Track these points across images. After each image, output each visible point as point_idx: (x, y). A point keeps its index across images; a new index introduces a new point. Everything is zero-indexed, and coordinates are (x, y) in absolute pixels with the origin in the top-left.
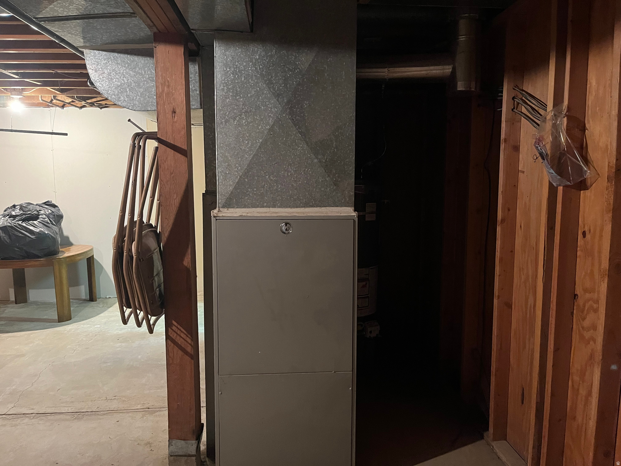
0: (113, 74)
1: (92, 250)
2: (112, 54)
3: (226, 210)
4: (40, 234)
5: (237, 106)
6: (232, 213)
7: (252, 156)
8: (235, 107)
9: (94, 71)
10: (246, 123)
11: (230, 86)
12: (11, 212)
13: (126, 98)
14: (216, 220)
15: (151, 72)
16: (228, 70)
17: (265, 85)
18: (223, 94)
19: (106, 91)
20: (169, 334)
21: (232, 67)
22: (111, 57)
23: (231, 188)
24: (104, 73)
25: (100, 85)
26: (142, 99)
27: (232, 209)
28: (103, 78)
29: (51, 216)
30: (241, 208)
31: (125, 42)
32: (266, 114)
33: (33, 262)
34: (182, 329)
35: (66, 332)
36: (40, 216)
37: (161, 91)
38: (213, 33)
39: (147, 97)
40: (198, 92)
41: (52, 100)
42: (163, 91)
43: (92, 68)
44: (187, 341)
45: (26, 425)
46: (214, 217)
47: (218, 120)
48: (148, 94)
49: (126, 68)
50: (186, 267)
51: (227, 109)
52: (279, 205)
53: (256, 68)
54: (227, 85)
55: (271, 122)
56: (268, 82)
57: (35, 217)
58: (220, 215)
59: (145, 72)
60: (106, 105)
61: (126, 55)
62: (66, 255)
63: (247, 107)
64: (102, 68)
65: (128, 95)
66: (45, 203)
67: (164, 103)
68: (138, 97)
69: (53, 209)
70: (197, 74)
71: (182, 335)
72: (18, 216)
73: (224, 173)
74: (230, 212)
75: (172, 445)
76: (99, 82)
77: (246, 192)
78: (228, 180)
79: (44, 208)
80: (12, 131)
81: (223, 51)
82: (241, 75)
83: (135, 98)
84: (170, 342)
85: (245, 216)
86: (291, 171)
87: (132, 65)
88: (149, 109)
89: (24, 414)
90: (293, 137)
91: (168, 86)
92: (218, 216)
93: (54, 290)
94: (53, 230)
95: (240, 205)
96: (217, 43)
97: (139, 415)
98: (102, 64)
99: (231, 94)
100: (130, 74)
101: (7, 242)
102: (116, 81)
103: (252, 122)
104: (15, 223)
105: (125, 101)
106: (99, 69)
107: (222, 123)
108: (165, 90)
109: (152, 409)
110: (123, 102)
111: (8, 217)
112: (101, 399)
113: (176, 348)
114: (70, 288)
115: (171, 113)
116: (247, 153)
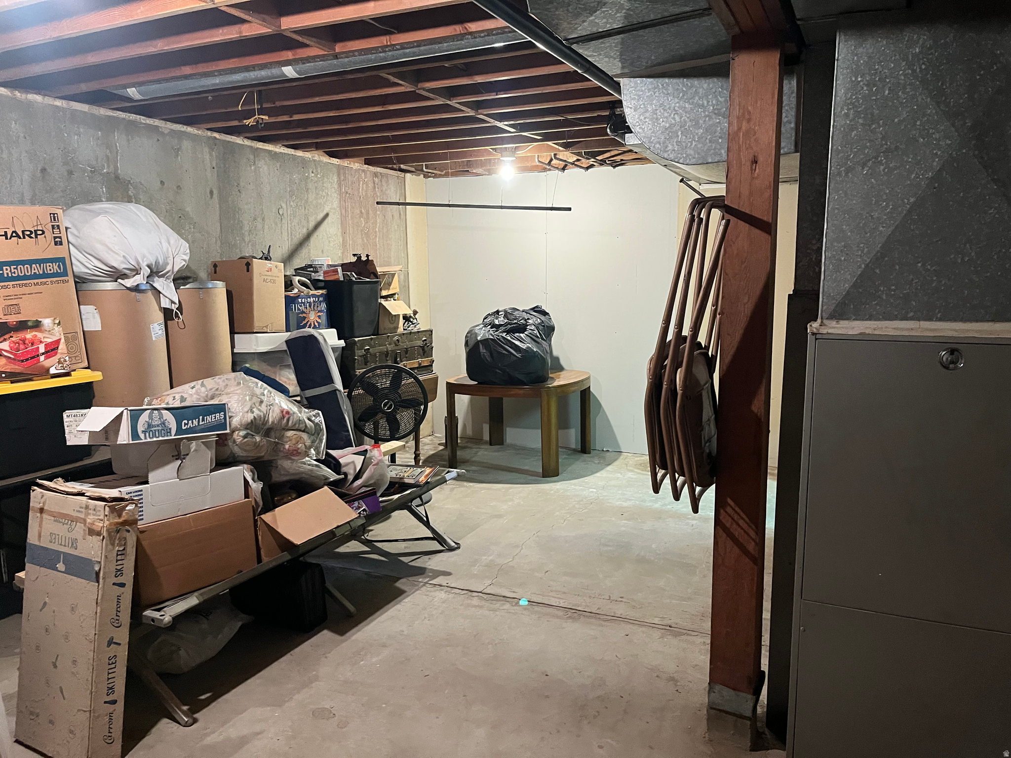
0: (660, 112)
1: (588, 378)
2: (661, 80)
3: (835, 323)
4: (528, 351)
5: (870, 141)
6: (846, 328)
7: (892, 228)
8: (866, 144)
9: (633, 110)
10: (886, 170)
11: (861, 107)
12: (494, 320)
13: (676, 147)
14: (816, 339)
15: (718, 100)
16: (859, 79)
17: (929, 99)
18: (846, 123)
19: (647, 138)
20: (721, 518)
21: (866, 74)
22: (658, 85)
23: (847, 285)
24: (647, 111)
25: (640, 131)
26: (699, 146)
27: (846, 322)
28: (645, 118)
29: (541, 327)
30: (863, 320)
31: (682, 59)
32: (928, 152)
33: (515, 391)
34: (742, 514)
35: (552, 492)
36: (528, 327)
37: (736, 128)
38: (835, 19)
39: (708, 141)
40: (793, 125)
41: (551, 160)
42: (740, 129)
43: (630, 106)
44: (748, 535)
45: (507, 612)
46: (813, 334)
47: (833, 169)
48: (710, 136)
49: (680, 100)
50: (756, 416)
51: (851, 149)
52: (939, 315)
53: (914, 71)
54: (855, 106)
55: (936, 164)
56: (935, 92)
57: (522, 328)
58: (824, 331)
59: (708, 102)
60: (623, 162)
61: (681, 80)
62: (556, 384)
63: (890, 142)
64: (644, 104)
65: (680, 142)
66: (533, 309)
67: (739, 148)
68: (694, 143)
69: (543, 318)
70: (794, 95)
71: (741, 522)
72: (501, 325)
73: (836, 260)
74: (842, 327)
75: (714, 692)
76: (639, 125)
77: (874, 292)
78: (842, 272)
79: (532, 316)
80: (502, 207)
81: (853, 47)
82: (884, 86)
83: (689, 144)
84: (721, 531)
85: (869, 334)
86: (970, 253)
87: (689, 93)
88: (710, 161)
89: (504, 597)
90: (979, 190)
91: (749, 121)
92: (820, 332)
93: (540, 431)
94: (542, 347)
95: (859, 316)
96: (843, 36)
97: (656, 634)
98: (645, 98)
99: (861, 121)
100: (685, 108)
101: (487, 360)
102: (663, 121)
103: (896, 168)
104: (498, 336)
105: (674, 150)
106: (640, 105)
107: (839, 174)
108: (744, 128)
109: (675, 629)
110: (671, 153)
111: (490, 326)
112: (603, 597)
113: (730, 543)
114: (560, 431)
115: (749, 164)
116: (882, 223)
